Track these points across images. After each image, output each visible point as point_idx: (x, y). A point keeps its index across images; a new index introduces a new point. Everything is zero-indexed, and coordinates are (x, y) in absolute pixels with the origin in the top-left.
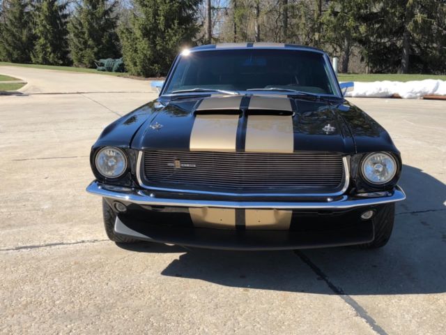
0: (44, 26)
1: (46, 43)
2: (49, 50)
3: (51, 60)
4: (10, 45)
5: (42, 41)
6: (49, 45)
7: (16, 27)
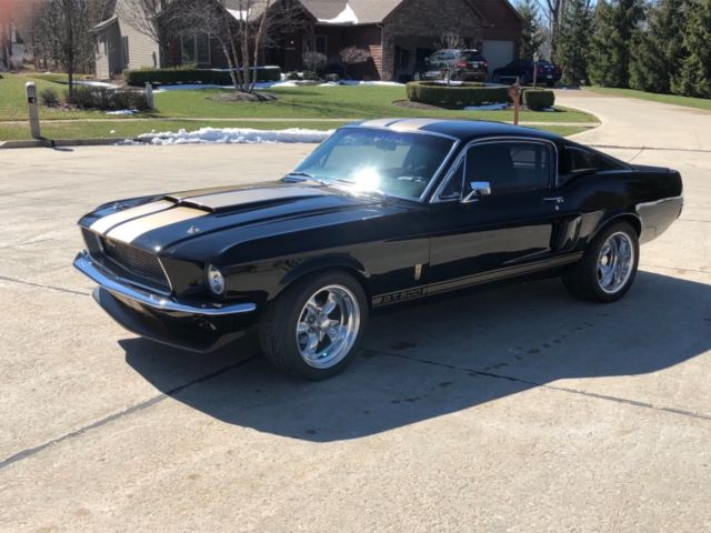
0: (699, 36)
1: (698, 63)
2: (700, 72)
3: (698, 90)
4: (645, 65)
5: (693, 58)
6: (700, 65)
7: (660, 36)
